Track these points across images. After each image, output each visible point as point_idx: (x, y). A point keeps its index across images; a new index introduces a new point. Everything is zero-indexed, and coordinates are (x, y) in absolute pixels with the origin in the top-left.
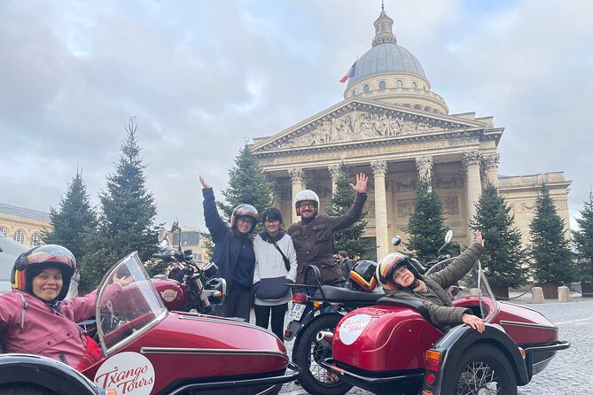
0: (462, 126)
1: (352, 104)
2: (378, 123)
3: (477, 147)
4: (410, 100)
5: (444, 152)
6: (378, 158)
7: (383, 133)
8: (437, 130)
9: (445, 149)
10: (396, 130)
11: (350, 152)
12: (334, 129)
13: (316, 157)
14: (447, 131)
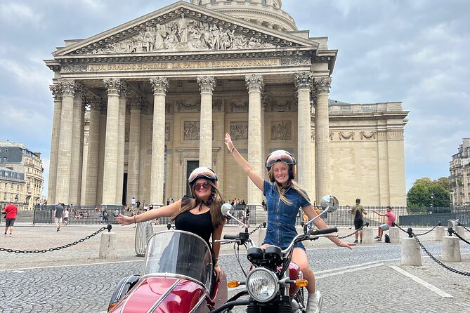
0: (294, 44)
1: (179, 9)
2: (207, 34)
3: (309, 69)
4: (257, 16)
5: (274, 72)
6: (206, 74)
7: (212, 45)
8: (269, 47)
9: (276, 69)
10: (226, 43)
11: (176, 65)
12: (158, 36)
13: (137, 67)
14: (279, 49)
